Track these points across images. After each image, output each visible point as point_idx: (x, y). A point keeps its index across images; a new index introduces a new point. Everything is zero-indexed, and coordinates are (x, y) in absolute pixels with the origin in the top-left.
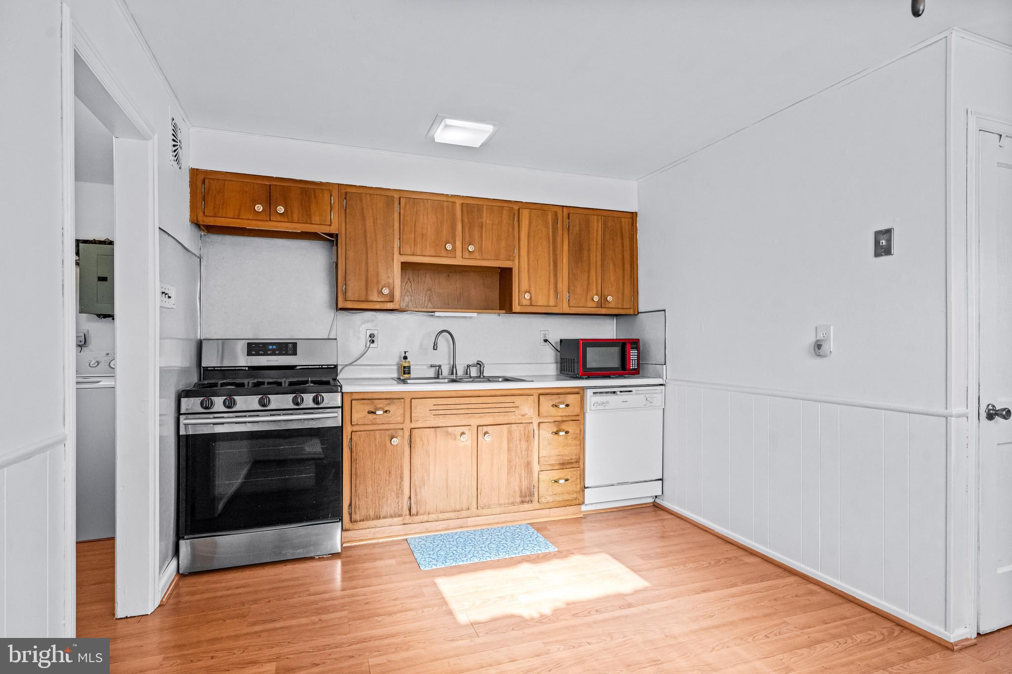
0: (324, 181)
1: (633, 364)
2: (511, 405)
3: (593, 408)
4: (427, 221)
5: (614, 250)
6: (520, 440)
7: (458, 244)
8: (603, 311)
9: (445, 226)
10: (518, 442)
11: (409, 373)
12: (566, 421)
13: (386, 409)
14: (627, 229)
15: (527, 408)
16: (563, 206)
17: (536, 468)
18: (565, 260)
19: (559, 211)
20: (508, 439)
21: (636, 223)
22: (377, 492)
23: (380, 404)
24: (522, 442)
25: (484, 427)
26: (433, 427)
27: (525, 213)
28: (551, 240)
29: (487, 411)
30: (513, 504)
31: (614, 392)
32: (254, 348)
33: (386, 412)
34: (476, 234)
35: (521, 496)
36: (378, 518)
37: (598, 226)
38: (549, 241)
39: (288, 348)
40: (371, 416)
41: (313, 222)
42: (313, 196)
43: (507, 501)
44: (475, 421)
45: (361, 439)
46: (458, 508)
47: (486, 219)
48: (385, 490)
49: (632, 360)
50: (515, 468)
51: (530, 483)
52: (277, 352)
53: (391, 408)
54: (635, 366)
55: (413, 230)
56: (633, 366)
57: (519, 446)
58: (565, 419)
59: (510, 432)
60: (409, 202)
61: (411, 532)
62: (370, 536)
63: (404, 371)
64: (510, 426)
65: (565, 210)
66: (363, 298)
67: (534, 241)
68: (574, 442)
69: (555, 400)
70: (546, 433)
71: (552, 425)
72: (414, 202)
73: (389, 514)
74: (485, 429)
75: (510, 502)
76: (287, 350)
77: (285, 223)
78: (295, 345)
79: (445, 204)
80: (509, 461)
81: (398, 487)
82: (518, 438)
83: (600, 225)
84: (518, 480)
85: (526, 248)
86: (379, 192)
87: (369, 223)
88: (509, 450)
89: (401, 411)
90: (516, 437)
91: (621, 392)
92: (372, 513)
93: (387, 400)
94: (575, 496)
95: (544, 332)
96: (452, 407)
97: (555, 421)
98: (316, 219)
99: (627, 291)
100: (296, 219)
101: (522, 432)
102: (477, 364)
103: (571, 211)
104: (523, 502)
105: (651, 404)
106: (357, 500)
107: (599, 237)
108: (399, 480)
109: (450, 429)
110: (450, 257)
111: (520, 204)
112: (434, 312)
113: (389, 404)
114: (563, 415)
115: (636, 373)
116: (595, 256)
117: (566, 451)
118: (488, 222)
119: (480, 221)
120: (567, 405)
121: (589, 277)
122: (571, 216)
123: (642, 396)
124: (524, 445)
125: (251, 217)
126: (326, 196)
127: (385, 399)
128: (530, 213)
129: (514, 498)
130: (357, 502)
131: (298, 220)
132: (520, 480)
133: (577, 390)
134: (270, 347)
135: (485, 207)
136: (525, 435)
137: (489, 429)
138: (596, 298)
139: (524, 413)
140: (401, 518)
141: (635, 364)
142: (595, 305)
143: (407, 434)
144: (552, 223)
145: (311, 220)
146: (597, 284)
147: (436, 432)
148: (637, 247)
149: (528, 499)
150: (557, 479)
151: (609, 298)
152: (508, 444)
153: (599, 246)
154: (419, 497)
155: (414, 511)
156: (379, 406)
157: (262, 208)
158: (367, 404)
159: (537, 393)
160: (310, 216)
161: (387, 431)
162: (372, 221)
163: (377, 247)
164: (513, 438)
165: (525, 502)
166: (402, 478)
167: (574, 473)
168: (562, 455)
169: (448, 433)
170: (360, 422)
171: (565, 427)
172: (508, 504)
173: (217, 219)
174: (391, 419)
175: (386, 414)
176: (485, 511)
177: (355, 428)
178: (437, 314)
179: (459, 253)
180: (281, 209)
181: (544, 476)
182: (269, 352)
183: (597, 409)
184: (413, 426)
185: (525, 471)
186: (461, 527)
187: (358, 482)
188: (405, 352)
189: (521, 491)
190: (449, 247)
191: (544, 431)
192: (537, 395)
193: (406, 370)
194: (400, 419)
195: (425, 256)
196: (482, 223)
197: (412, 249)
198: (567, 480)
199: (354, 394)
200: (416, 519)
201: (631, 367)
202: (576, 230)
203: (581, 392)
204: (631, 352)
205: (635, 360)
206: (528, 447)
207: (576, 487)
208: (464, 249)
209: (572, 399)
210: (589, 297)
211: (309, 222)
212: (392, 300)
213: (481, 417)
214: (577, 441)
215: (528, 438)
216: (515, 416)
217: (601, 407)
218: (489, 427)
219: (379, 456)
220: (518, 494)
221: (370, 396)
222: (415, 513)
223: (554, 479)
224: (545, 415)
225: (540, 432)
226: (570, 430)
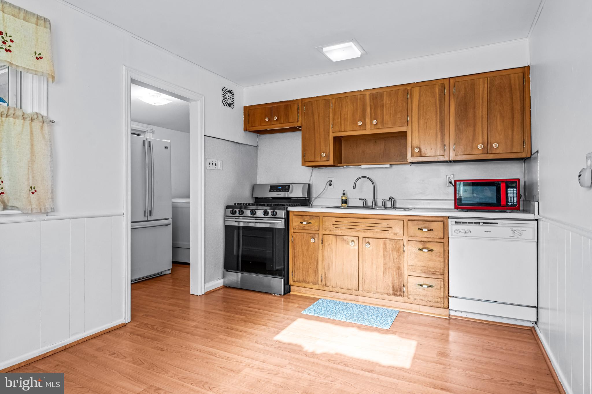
0: (295, 99)
1: (511, 201)
2: (386, 226)
3: (454, 234)
4: (348, 110)
5: (502, 104)
6: (393, 251)
7: (368, 121)
8: (491, 157)
9: (359, 111)
10: (391, 252)
11: (346, 203)
12: (431, 242)
13: (309, 221)
14: (517, 82)
15: (397, 229)
16: (450, 78)
17: (406, 273)
18: (452, 119)
19: (446, 83)
20: (383, 249)
21: (528, 76)
22: (305, 267)
23: (307, 218)
24: (394, 252)
25: (367, 239)
26: (335, 235)
27: (416, 90)
28: (438, 106)
29: (369, 228)
30: (387, 294)
31: (479, 223)
32: (274, 188)
33: (309, 223)
34: (379, 112)
35: (393, 290)
36: (305, 282)
37: (484, 87)
38: (436, 108)
39: (286, 188)
40: (301, 225)
41: (290, 122)
42: (290, 108)
43: (383, 291)
44: (361, 234)
45: (297, 237)
46: (350, 288)
47: (386, 101)
48: (309, 267)
49: (511, 197)
50: (389, 270)
51: (401, 283)
52: (281, 190)
53: (312, 221)
54: (514, 203)
55: (340, 117)
56: (511, 202)
57: (392, 256)
58: (430, 240)
59: (385, 244)
60: (337, 100)
61: (325, 296)
62: (304, 292)
63: (342, 202)
64: (385, 240)
65: (451, 80)
66: (313, 160)
67: (423, 109)
68: (438, 259)
69: (421, 225)
70: (414, 249)
71: (418, 243)
72: (340, 100)
73: (311, 282)
74: (367, 240)
75: (385, 292)
76: (285, 190)
77: (279, 125)
78: (289, 186)
79: (359, 97)
80: (385, 264)
81: (316, 267)
82: (391, 249)
83: (486, 85)
84: (391, 279)
85: (417, 116)
86: (322, 98)
87: (316, 117)
88: (384, 256)
89: (317, 224)
90: (390, 248)
91: (484, 223)
92: (302, 278)
93: (310, 217)
94: (439, 300)
95: (449, 176)
96: (346, 224)
97: (422, 241)
98: (291, 120)
99: (517, 137)
100: (282, 122)
101: (394, 245)
102: (390, 198)
103: (457, 80)
104: (394, 295)
105: (520, 237)
106: (295, 270)
107: (486, 95)
108: (316, 263)
109: (345, 237)
110: (362, 130)
111: (413, 84)
112: (361, 166)
113: (311, 219)
114: (428, 237)
115: (515, 209)
116: (482, 111)
117: (431, 264)
118: (387, 102)
119: (382, 103)
120: (431, 230)
121: (474, 130)
122: (457, 83)
123: (509, 228)
124: (396, 255)
125: (265, 125)
126: (296, 106)
127: (309, 216)
128: (420, 90)
129: (388, 290)
130: (295, 271)
131: (283, 122)
132: (393, 279)
133: (442, 219)
134: (279, 188)
135: (385, 93)
136: (396, 248)
137: (370, 240)
138: (480, 146)
139: (396, 232)
140: (318, 286)
141: (514, 201)
142: (480, 152)
143: (321, 237)
144: (439, 93)
145: (289, 121)
146: (482, 134)
147: (336, 238)
148: (530, 97)
149: (398, 293)
150: (422, 284)
151: (495, 145)
152: (384, 252)
153: (485, 104)
154: (327, 275)
155: (324, 283)
156: (306, 219)
157: (268, 119)
158: (300, 218)
159: (406, 219)
160: (288, 119)
161: (309, 234)
162: (317, 115)
163: (320, 130)
164: (387, 249)
165: (396, 295)
166: (318, 262)
167: (438, 282)
168: (427, 267)
169: (343, 239)
170: (297, 227)
171: (430, 246)
172: (384, 293)
173: (253, 127)
174: (312, 227)
175: (309, 225)
176: (368, 294)
177: (295, 231)
178: (363, 167)
179: (368, 126)
180: (275, 118)
181: (411, 279)
182: (278, 190)
183: (457, 235)
184: (324, 233)
185: (396, 273)
186: (355, 301)
187: (296, 260)
188: (344, 191)
189: (393, 287)
190: (360, 123)
191: (412, 247)
192: (407, 220)
193: (345, 201)
194: (317, 228)
195: (347, 131)
196: (383, 104)
197: (339, 128)
198: (430, 286)
199: (294, 212)
200: (326, 288)
201: (509, 204)
202: (462, 93)
203: (445, 221)
204: (509, 190)
205: (514, 197)
206: (399, 256)
207: (440, 294)
208: (371, 123)
209: (434, 225)
210: (474, 146)
211: (288, 122)
212: (328, 160)
213: (364, 232)
214: (442, 259)
215: (400, 250)
216: (389, 234)
217: (463, 234)
218: (370, 239)
219: (306, 248)
220: (391, 288)
221: (302, 214)
222: (325, 284)
223: (421, 284)
224: (412, 235)
225: (409, 247)
226: (435, 249)
